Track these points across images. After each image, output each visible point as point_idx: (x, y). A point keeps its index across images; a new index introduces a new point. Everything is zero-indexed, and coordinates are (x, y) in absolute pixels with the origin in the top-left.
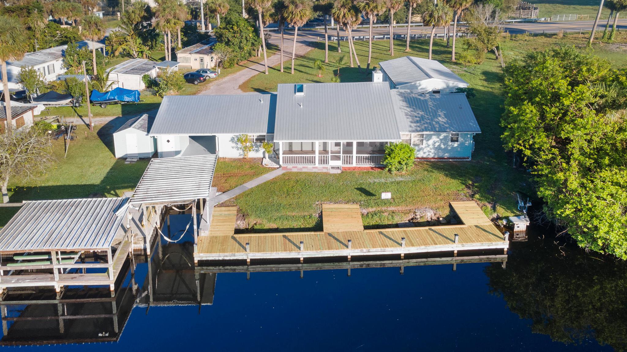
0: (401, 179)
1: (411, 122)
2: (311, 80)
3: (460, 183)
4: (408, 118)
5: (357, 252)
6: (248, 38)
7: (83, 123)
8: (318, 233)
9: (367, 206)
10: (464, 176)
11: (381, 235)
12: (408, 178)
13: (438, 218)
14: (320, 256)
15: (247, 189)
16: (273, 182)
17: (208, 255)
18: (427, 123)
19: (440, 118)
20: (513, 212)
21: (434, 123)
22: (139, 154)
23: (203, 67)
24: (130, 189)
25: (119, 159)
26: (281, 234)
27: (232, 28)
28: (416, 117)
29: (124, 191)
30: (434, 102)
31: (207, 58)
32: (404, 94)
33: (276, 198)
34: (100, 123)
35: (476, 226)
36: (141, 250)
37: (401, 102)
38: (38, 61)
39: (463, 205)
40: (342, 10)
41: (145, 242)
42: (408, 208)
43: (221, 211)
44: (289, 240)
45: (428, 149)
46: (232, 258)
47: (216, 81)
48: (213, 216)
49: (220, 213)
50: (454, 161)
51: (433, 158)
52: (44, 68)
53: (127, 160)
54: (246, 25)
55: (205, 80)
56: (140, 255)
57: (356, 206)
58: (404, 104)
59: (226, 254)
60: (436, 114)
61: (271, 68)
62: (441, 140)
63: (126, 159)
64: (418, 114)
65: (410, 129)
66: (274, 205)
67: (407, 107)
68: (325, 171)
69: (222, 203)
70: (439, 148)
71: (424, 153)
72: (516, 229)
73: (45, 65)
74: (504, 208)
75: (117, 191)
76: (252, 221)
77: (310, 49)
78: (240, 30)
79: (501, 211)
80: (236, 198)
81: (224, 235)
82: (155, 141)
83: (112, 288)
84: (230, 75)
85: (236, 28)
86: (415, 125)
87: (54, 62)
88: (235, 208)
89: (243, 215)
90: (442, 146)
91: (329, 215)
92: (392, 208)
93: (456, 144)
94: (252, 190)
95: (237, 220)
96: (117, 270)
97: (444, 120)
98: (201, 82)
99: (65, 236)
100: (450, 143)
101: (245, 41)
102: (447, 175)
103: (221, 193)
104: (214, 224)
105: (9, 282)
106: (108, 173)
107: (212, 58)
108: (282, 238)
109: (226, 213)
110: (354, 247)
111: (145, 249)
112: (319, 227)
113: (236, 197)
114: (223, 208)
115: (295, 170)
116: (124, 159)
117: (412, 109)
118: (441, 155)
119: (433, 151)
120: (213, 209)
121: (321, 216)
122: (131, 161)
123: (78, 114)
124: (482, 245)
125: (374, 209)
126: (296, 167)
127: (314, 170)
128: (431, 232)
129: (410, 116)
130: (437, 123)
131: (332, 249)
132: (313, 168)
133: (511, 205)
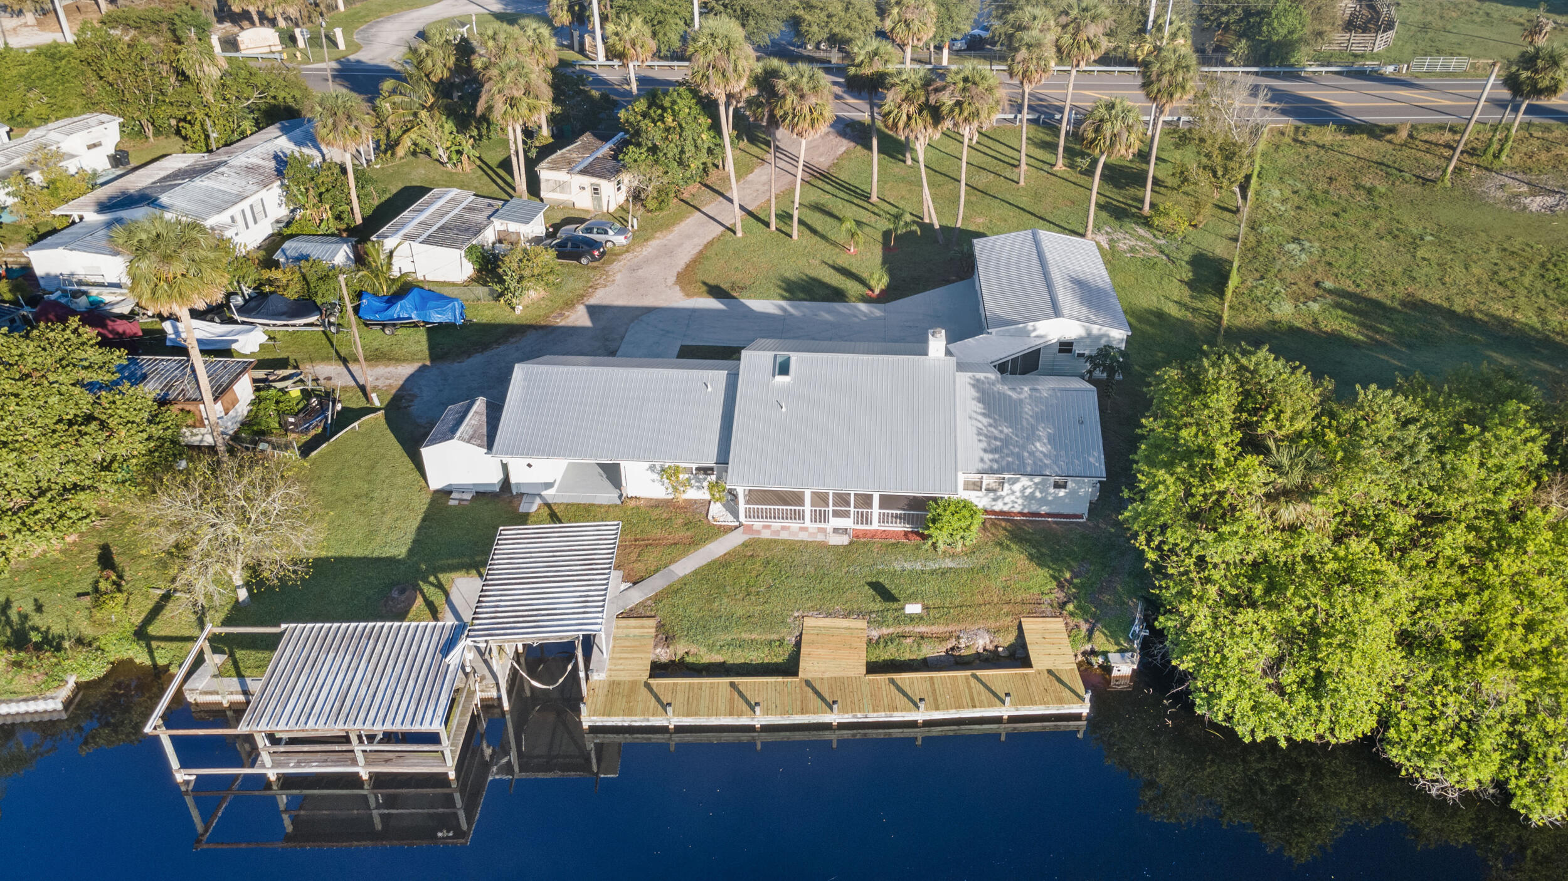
0: (951, 565)
1: (985, 451)
2: (831, 262)
3: (1051, 576)
4: (980, 441)
5: (847, 718)
6: (699, 142)
7: (353, 383)
8: (789, 679)
9: (881, 624)
10: (1062, 560)
11: (892, 687)
12: (964, 563)
13: (997, 647)
14: (787, 722)
15: (676, 579)
16: (724, 562)
17: (605, 718)
18: (1013, 453)
19: (1038, 445)
20: (1118, 643)
21: (1026, 454)
22: (474, 485)
23: (600, 206)
24: (463, 572)
25: (436, 492)
26: (726, 680)
27: (662, 118)
28: (996, 438)
29: (453, 575)
30: (1036, 406)
31: (607, 187)
32: (983, 383)
33: (725, 600)
34: (388, 382)
35: (1050, 672)
36: (492, 699)
37: (975, 402)
38: (227, 198)
39: (1041, 626)
40: (905, 106)
41: (499, 690)
42: (949, 629)
43: (627, 627)
44: (740, 694)
45: (1013, 498)
46: (644, 724)
47: (629, 256)
48: (615, 638)
49: (626, 631)
50: (1055, 522)
51: (1021, 514)
52: (243, 211)
53: (454, 495)
54: (694, 112)
55: (603, 254)
56: (490, 706)
57: (862, 624)
58: (979, 407)
59: (634, 718)
60: (1034, 433)
61: (750, 213)
62: (1036, 484)
63: (451, 492)
64: (1001, 432)
65: (981, 466)
66: (721, 617)
67: (983, 414)
68: (820, 538)
69: (631, 610)
70: (1031, 497)
71: (1005, 504)
72: (1115, 673)
73: (245, 205)
74: (1105, 635)
75: (440, 576)
76: (679, 650)
77: (844, 149)
78: (680, 126)
79: (1100, 641)
80: (657, 599)
81: (631, 679)
82: (505, 467)
83: (452, 775)
84: (658, 234)
85: (670, 120)
86: (991, 456)
87: (263, 194)
88: (652, 622)
89: (666, 636)
90: (1038, 494)
91: (813, 642)
92: (922, 629)
93: (1062, 493)
94: (684, 581)
95: (656, 646)
96: (456, 746)
97: (1044, 450)
98: (594, 259)
99: (366, 703)
100: (1052, 490)
101: (694, 150)
102: (1031, 558)
103: (629, 584)
104: (615, 655)
105: (286, 765)
106: (418, 528)
107: (619, 183)
108: (729, 688)
109: (637, 631)
110: (843, 711)
111: (500, 698)
112: (789, 668)
113: (656, 595)
114: (632, 622)
115: (766, 535)
116: (446, 492)
117: (991, 421)
118: (1034, 508)
119: (1020, 501)
120: (615, 622)
121: (798, 644)
122: (461, 500)
123: (337, 351)
124: (1048, 709)
125: (891, 630)
126: (768, 527)
127: (803, 536)
128: (973, 681)
129: (986, 436)
130: (1032, 454)
131: (807, 713)
132: (801, 529)
133: (1118, 629)
